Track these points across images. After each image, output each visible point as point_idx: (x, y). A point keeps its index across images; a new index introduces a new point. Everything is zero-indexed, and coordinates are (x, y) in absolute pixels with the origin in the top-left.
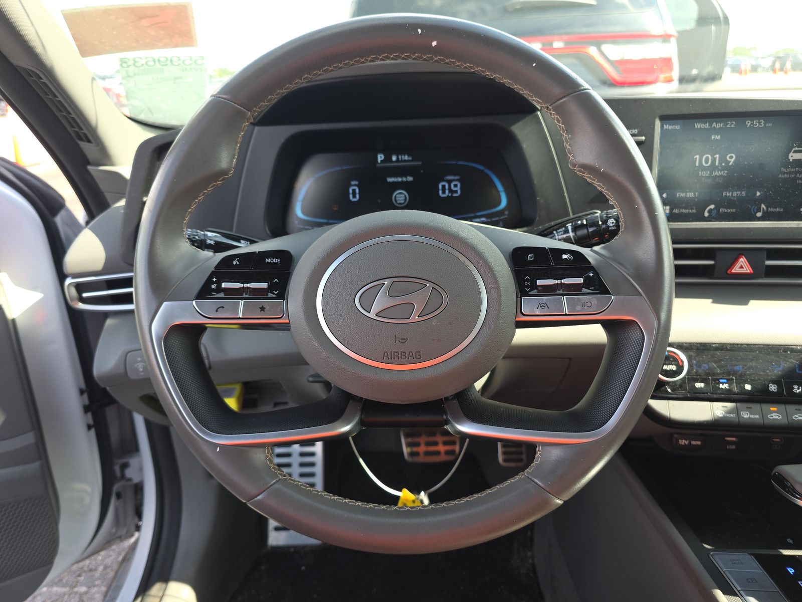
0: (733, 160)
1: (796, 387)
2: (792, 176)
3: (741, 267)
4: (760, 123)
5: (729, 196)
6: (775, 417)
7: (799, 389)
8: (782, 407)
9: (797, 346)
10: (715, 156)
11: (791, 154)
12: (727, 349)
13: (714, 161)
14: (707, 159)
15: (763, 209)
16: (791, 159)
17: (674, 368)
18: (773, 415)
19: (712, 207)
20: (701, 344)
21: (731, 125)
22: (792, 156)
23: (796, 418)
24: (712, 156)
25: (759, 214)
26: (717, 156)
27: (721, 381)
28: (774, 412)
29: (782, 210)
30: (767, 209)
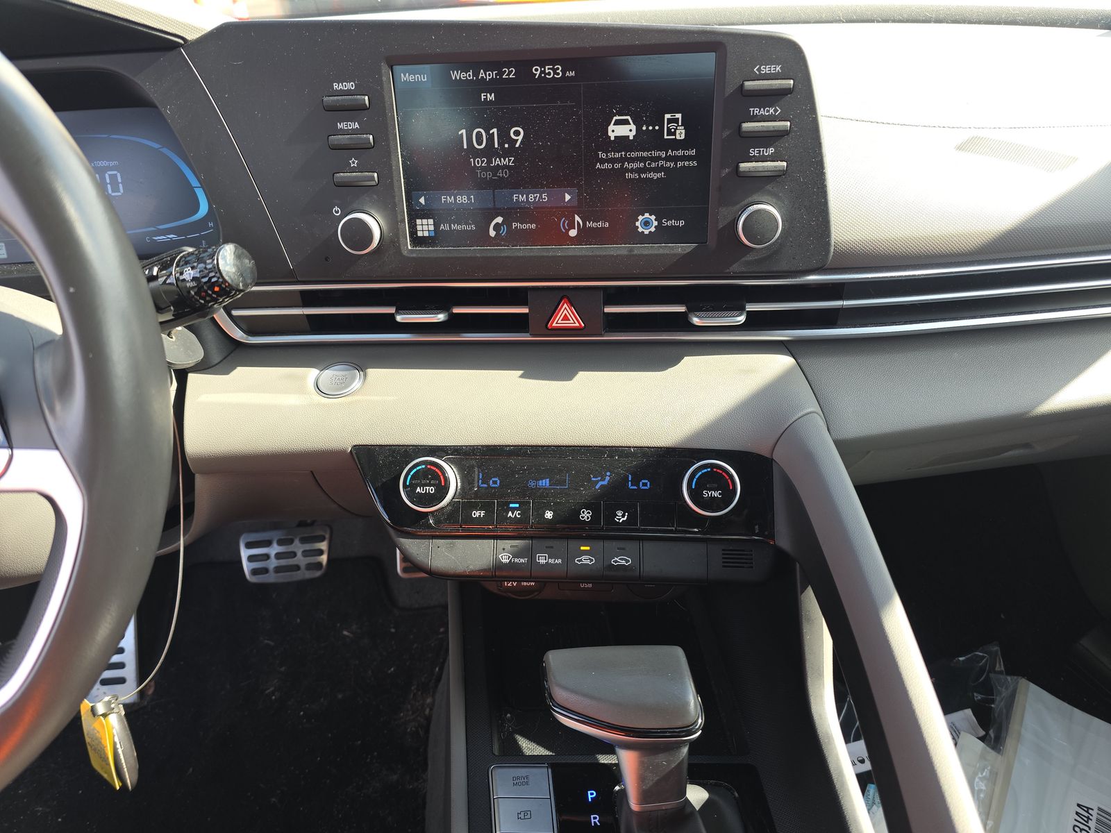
0: (520, 138)
1: (620, 513)
2: (617, 166)
3: (566, 318)
4: (555, 71)
5: (523, 202)
6: (585, 562)
7: (623, 516)
8: (599, 544)
9: (630, 447)
10: (491, 132)
11: (611, 127)
12: (525, 454)
13: (490, 138)
14: (479, 135)
15: (578, 222)
16: (612, 136)
17: (431, 490)
18: (583, 557)
19: (499, 220)
20: (488, 447)
21: (508, 75)
22: (613, 131)
23: (616, 562)
24: (487, 132)
25: (573, 233)
26: (495, 130)
27: (511, 505)
28: (585, 553)
29: (607, 225)
30: (584, 224)
